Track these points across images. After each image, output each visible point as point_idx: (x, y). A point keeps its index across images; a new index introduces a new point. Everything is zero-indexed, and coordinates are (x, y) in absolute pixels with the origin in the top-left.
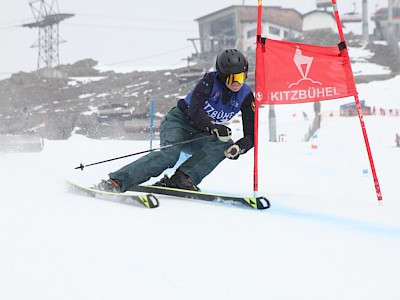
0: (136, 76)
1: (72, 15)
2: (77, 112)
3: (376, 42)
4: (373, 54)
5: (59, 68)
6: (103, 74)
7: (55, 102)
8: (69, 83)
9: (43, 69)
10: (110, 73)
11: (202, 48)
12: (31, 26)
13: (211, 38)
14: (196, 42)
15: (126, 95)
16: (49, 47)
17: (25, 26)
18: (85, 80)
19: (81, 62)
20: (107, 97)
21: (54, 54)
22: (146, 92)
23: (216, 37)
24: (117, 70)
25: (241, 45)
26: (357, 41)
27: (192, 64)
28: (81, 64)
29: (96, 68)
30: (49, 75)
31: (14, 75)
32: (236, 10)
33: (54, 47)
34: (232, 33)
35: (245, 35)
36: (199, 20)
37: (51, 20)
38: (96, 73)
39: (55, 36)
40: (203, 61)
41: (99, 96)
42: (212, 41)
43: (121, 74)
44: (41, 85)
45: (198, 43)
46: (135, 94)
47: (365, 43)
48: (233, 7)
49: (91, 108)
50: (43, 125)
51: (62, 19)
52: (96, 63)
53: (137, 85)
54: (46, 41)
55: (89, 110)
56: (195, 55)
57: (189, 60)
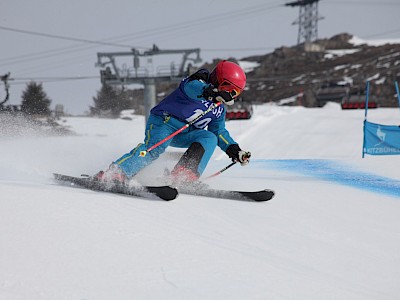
0: (388, 48)
5: (317, 42)
6: (357, 47)
7: (313, 74)
8: (326, 56)
9: (303, 44)
10: (364, 47)
12: (293, 5)
15: (378, 66)
16: (308, 25)
17: (288, 5)
18: (341, 53)
19: (337, 36)
20: (361, 68)
21: (313, 30)
22: (397, 63)
24: (372, 43)
28: (336, 38)
29: (351, 41)
30: (307, 49)
31: (277, 50)
33: (313, 23)
38: (351, 46)
39: (314, 13)
41: (353, 67)
43: (373, 47)
44: (300, 58)
46: (387, 65)
49: (345, 78)
50: (301, 95)
53: (388, 57)
54: (306, 18)
55: (343, 80)
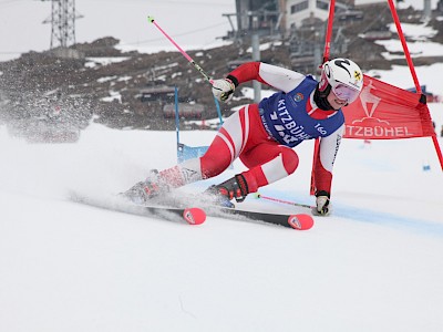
0: (163, 57)
2: (95, 98)
3: (440, 19)
4: (436, 32)
5: (74, 47)
6: (125, 55)
7: (71, 87)
8: (87, 65)
9: (55, 49)
10: (133, 54)
11: (240, 26)
13: (250, 13)
14: (232, 18)
16: (63, 23)
18: (105, 61)
19: (100, 40)
20: (131, 81)
21: (70, 31)
22: (174, 76)
23: (255, 13)
24: (142, 50)
25: (283, 21)
26: (417, 16)
27: (227, 43)
28: (100, 42)
29: (117, 47)
30: (64, 56)
31: (24, 55)
33: (70, 22)
34: (273, 8)
35: (289, 10)
38: (118, 54)
39: (70, 10)
40: (241, 40)
41: (121, 79)
42: (251, 17)
43: (145, 55)
44: (55, 66)
45: (234, 19)
46: (162, 78)
47: (427, 19)
49: (112, 93)
52: (117, 41)
53: (164, 67)
54: (60, 16)
55: (110, 96)
56: (231, 34)
57: (224, 38)
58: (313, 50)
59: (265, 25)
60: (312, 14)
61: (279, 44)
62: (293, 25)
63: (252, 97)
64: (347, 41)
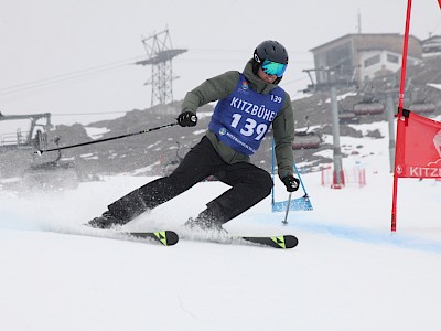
1: (186, 51)
5: (172, 104)
7: (170, 139)
9: (157, 106)
12: (144, 63)
13: (328, 68)
14: (312, 73)
16: (162, 84)
17: (138, 63)
21: (168, 91)
23: (332, 67)
25: (358, 74)
27: (308, 95)
30: (163, 113)
31: (128, 113)
32: (351, 39)
33: (168, 83)
34: (348, 62)
35: (362, 63)
36: (313, 50)
37: (164, 57)
39: (168, 72)
40: (319, 92)
42: (328, 71)
44: (155, 122)
45: (313, 73)
48: (348, 36)
50: (158, 163)
51: (175, 55)
54: (159, 78)
56: (311, 87)
57: (305, 91)
58: (386, 98)
59: (341, 78)
60: (384, 66)
61: (355, 94)
62: (366, 77)
63: (332, 143)
64: (416, 90)
